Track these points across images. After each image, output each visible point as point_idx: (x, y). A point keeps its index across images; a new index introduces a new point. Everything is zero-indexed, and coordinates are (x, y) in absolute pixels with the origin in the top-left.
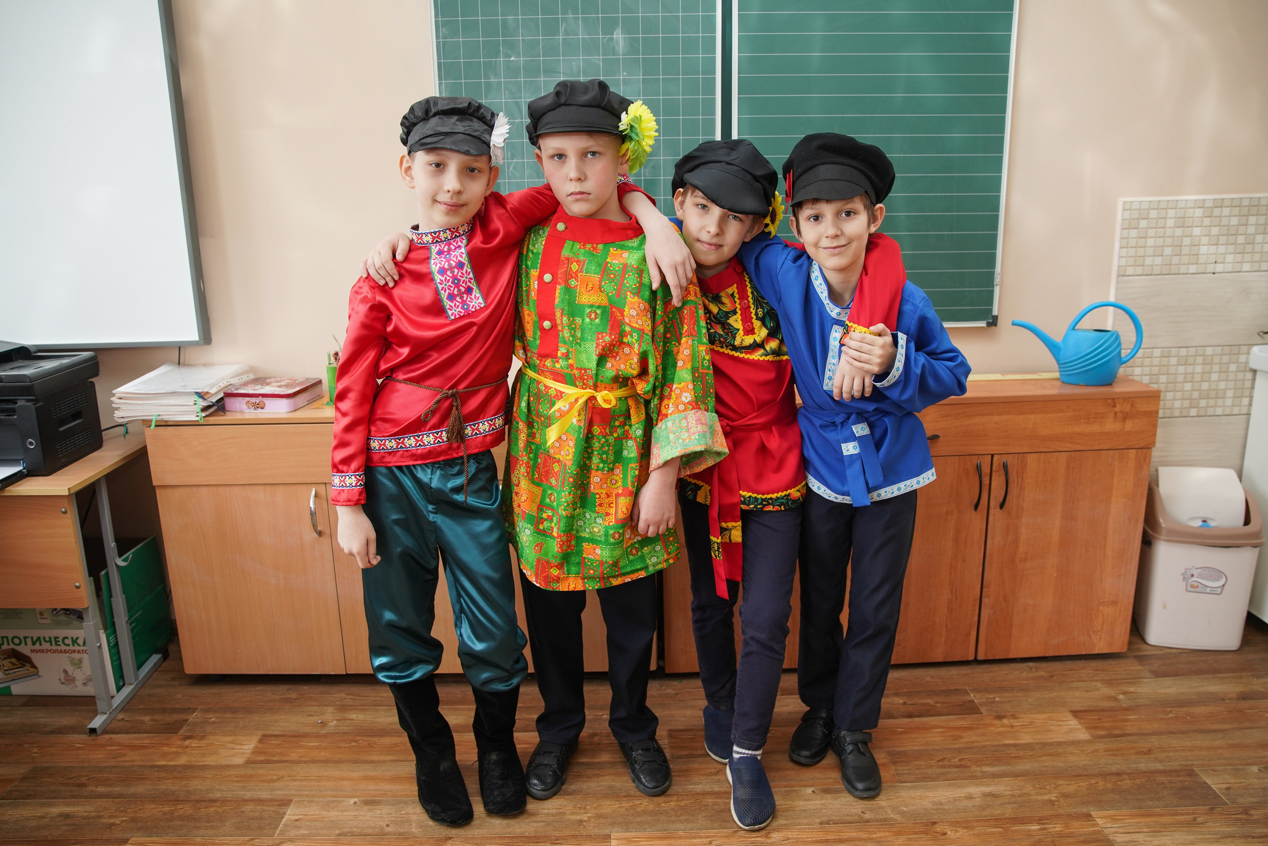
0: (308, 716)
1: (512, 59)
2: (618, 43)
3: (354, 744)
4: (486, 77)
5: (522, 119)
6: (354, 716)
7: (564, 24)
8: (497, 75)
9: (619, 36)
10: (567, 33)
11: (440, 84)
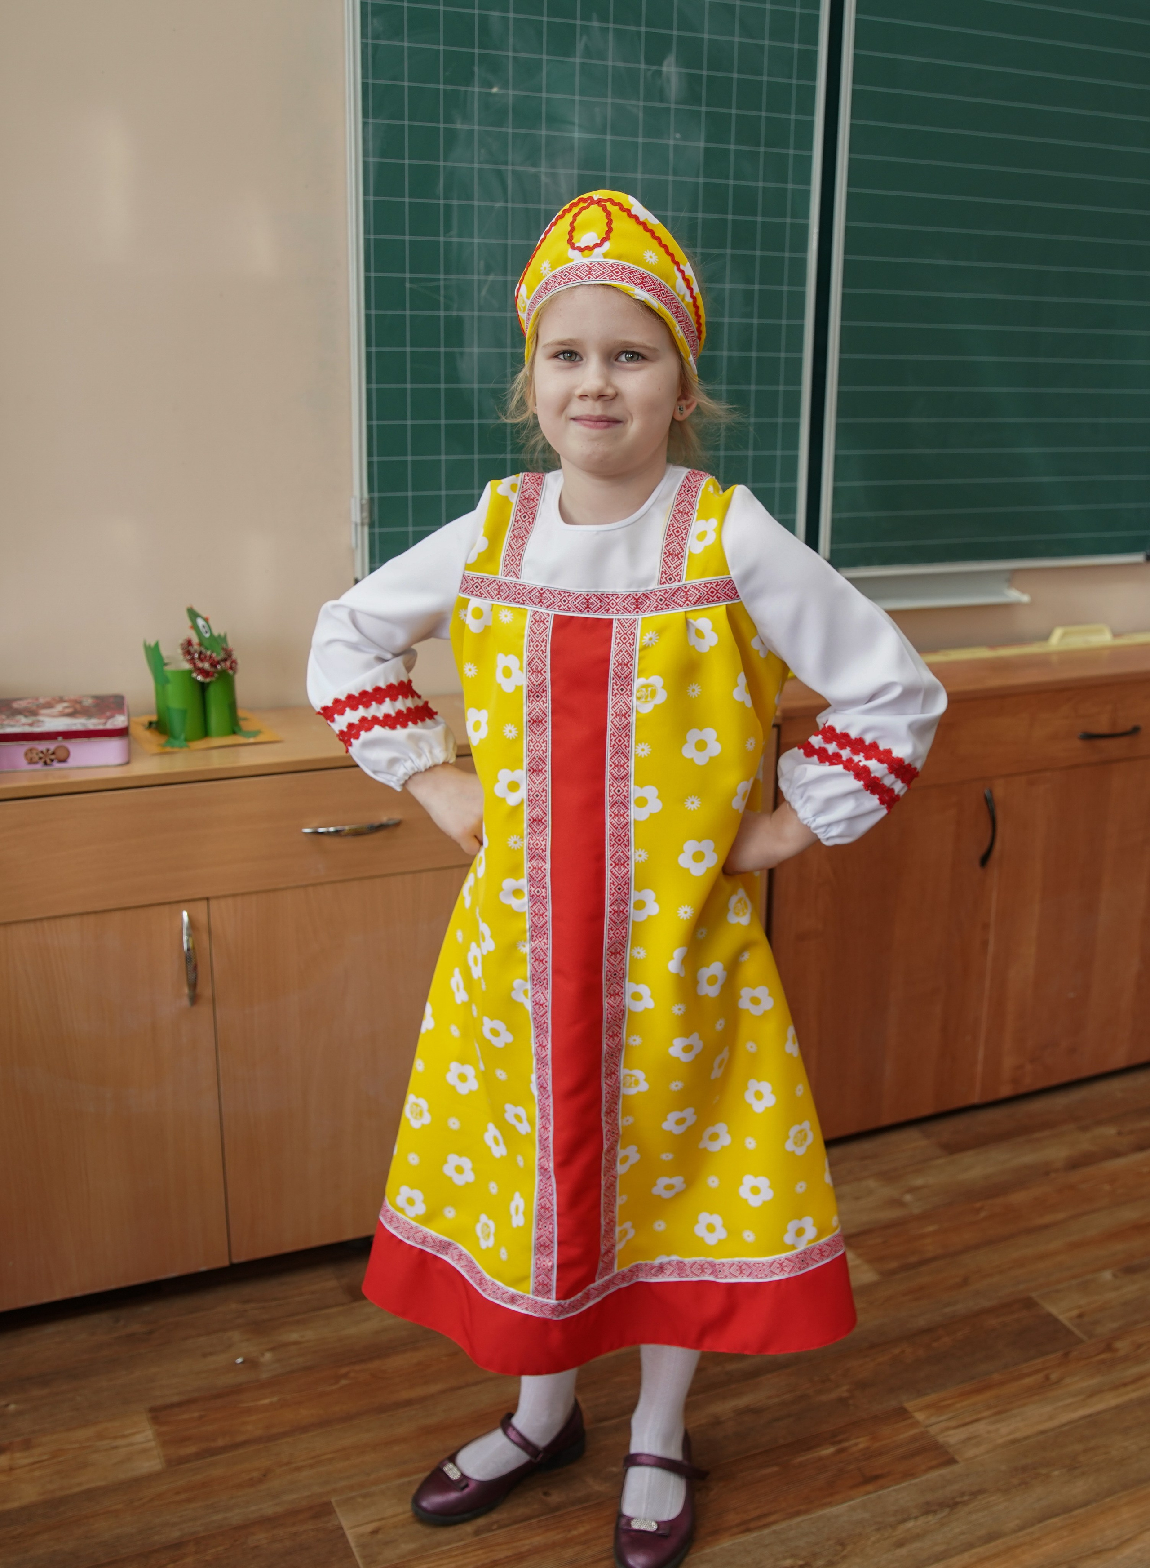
0: (205, 1355)
1: (495, 90)
2: (669, 81)
3: (344, 1382)
4: (448, 119)
5: (506, 201)
6: (294, 1336)
7: (585, 38)
8: (467, 118)
9: (671, 68)
10: (588, 53)
11: (365, 124)
